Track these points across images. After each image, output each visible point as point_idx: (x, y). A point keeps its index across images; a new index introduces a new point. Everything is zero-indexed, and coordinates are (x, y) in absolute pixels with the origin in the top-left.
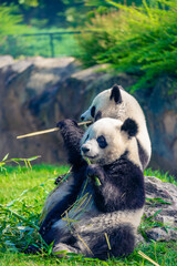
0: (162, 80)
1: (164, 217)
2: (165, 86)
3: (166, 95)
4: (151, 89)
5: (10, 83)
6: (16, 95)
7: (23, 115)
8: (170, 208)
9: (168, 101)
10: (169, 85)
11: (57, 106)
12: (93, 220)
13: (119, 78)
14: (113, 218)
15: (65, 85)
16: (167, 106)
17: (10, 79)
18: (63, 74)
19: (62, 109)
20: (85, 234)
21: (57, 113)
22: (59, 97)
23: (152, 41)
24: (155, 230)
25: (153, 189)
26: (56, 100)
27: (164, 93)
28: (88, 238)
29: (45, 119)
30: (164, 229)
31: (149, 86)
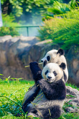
0: (73, 47)
1: (73, 103)
2: (74, 49)
3: (74, 53)
4: (68, 50)
5: (10, 46)
6: (13, 51)
7: (15, 59)
8: (75, 99)
9: (75, 55)
10: (75, 49)
11: (29, 57)
12: (44, 103)
13: (55, 46)
14: (52, 103)
15: (33, 48)
16: (74, 57)
17: (10, 45)
18: (32, 43)
19: (31, 58)
20: (40, 109)
21: (29, 59)
22: (30, 53)
23: (68, 31)
24: (69, 108)
25: (68, 91)
26: (29, 54)
27: (73, 52)
28: (42, 111)
29: (25, 62)
30: (73, 108)
31: (67, 49)
